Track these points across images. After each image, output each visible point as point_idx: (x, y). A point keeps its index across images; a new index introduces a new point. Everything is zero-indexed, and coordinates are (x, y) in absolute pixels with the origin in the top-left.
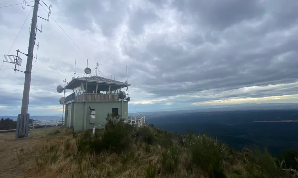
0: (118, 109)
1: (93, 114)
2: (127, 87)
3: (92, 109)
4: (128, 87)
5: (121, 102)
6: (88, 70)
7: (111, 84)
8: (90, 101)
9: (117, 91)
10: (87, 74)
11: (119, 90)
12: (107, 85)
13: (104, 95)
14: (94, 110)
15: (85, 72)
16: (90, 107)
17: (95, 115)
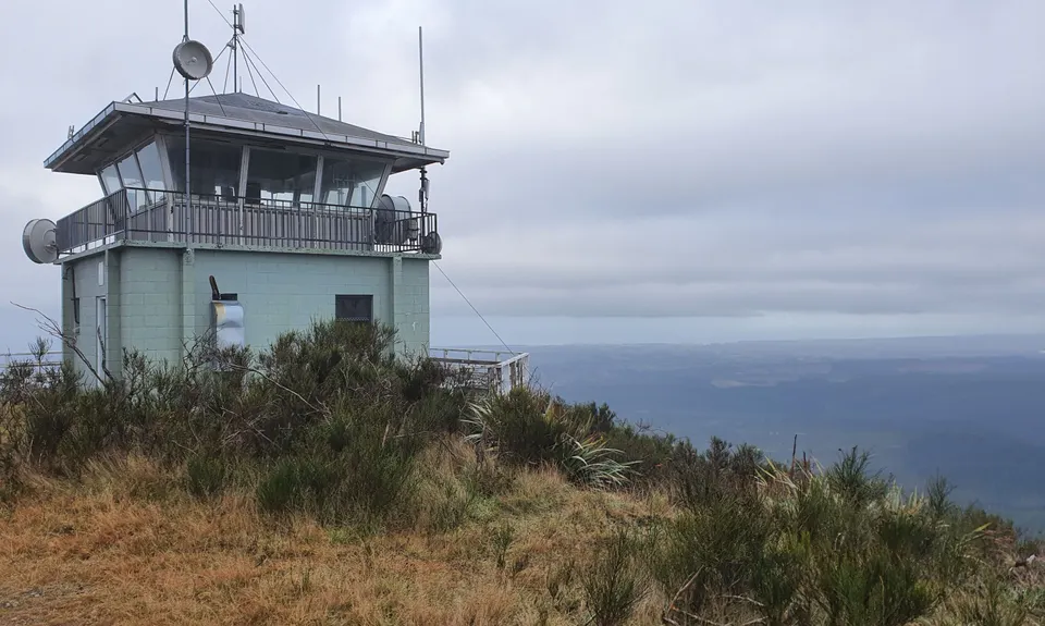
0: (369, 298)
1: (231, 324)
2: (423, 172)
3: (221, 291)
4: (427, 167)
5: (388, 260)
6: (192, 57)
7: (328, 146)
8: (211, 246)
9: (357, 192)
10: (187, 77)
11: (372, 184)
12: (303, 152)
13: (283, 212)
14: (232, 297)
15: (178, 66)
16: (213, 281)
17: (242, 330)
